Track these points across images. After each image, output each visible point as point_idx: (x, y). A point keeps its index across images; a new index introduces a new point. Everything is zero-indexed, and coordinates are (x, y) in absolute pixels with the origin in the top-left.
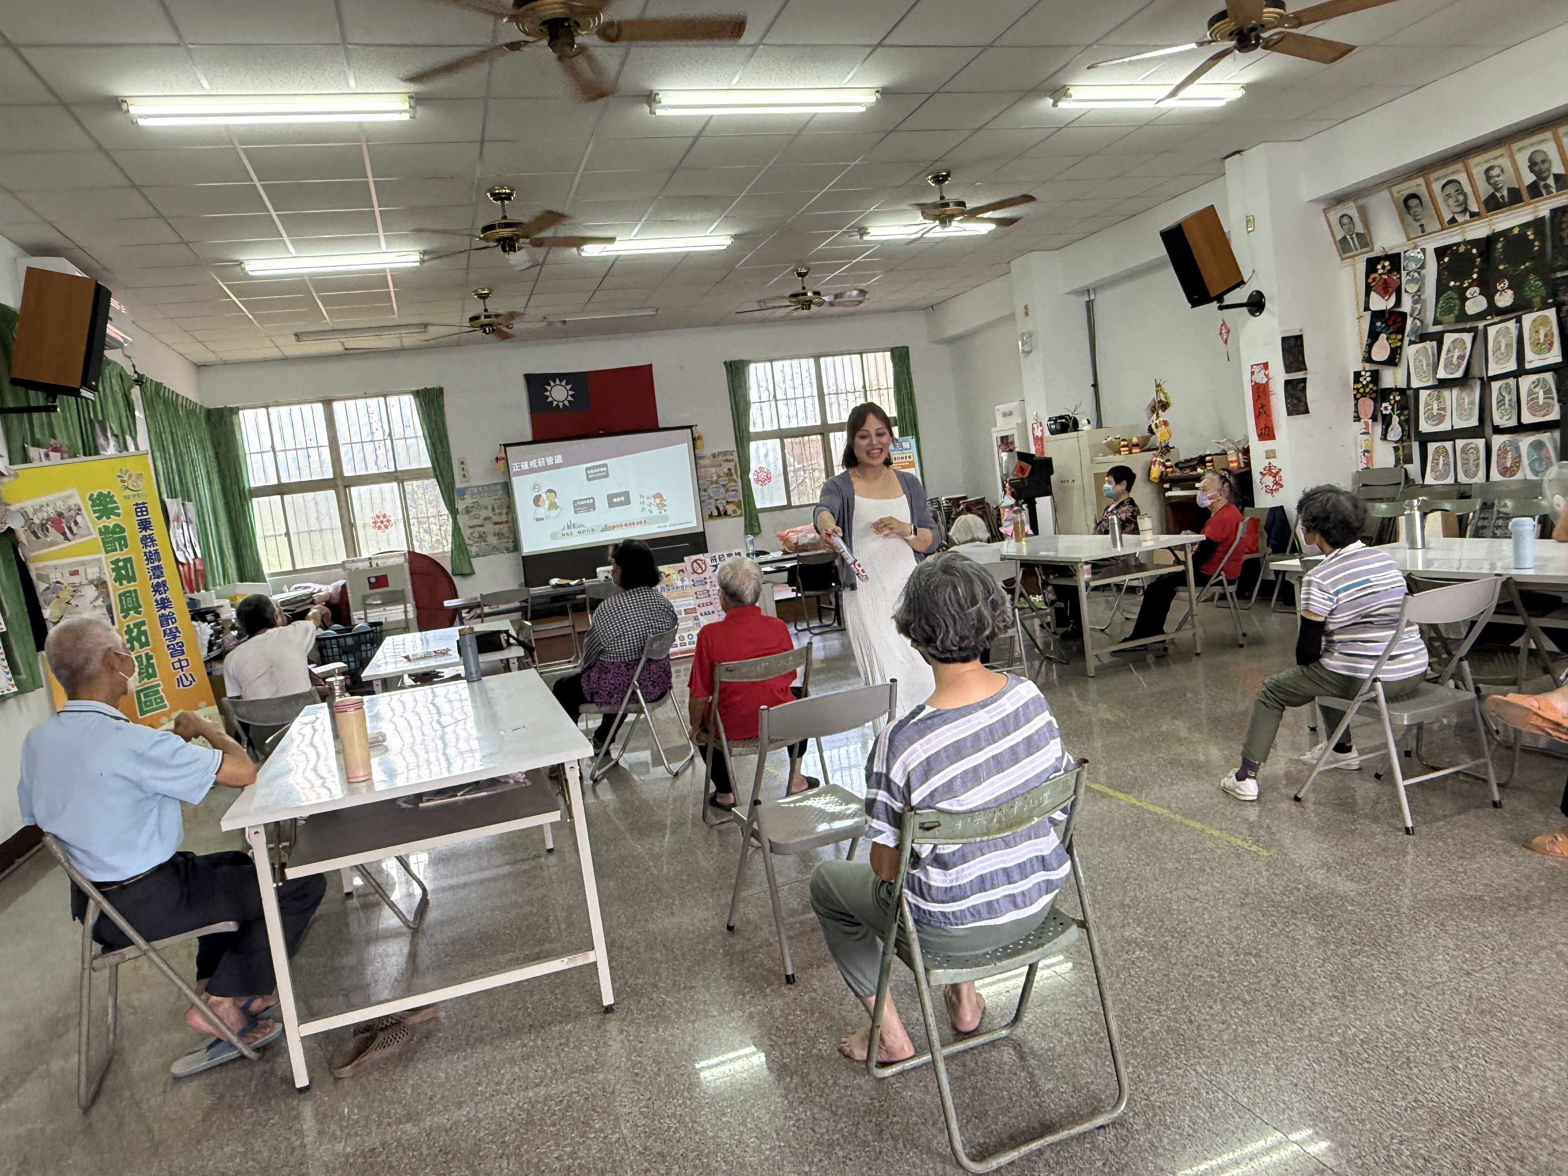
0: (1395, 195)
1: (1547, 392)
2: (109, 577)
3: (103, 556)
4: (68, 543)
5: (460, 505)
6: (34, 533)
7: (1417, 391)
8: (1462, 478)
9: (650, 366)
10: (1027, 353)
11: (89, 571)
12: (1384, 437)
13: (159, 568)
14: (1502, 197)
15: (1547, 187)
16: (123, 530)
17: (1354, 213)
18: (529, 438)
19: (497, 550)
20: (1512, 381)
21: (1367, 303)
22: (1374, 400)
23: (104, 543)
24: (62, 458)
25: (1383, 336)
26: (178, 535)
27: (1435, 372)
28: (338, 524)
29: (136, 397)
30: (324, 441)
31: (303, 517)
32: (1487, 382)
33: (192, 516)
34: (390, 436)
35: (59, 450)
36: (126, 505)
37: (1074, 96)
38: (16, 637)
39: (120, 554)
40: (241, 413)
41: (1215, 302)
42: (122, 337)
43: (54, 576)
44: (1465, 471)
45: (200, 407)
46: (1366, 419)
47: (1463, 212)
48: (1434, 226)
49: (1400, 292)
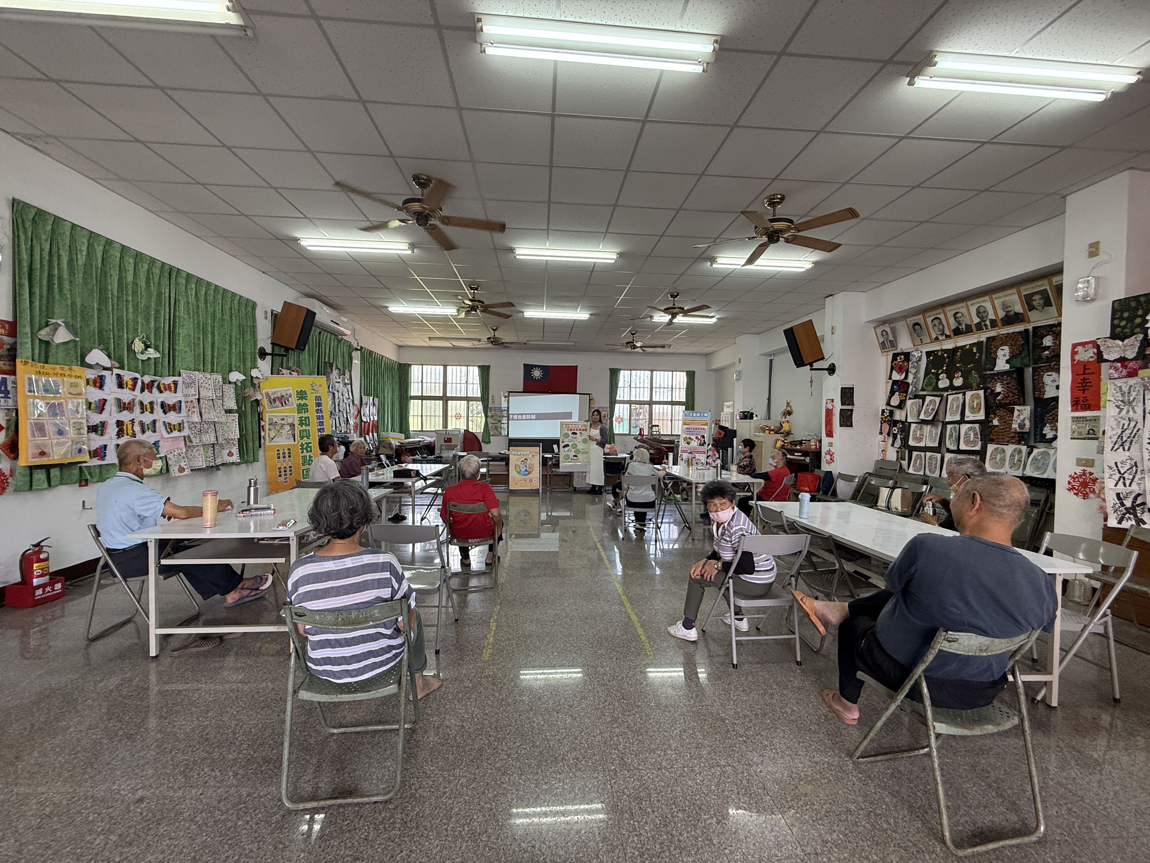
1: (975, 434)
2: (296, 423)
3: (296, 414)
4: (283, 408)
5: (489, 414)
6: (270, 402)
7: (910, 423)
8: (928, 473)
9: (577, 366)
10: (738, 380)
11: (288, 419)
12: (893, 445)
13: (322, 422)
14: (962, 328)
15: (986, 325)
16: (307, 405)
17: (888, 330)
18: (521, 390)
20: (956, 425)
21: (891, 375)
22: (890, 425)
23: (298, 410)
24: (298, 375)
25: (897, 393)
26: (365, 410)
27: (919, 415)
28: (441, 414)
29: (356, 355)
30: (442, 381)
31: (429, 410)
32: (945, 424)
33: (377, 403)
34: (467, 382)
35: (297, 371)
36: (311, 396)
37: (719, 262)
38: (249, 441)
39: (303, 415)
40: (412, 366)
41: (808, 366)
42: (346, 332)
43: (275, 420)
44: (930, 469)
45: (396, 362)
46: (885, 434)
47: (942, 334)
48: (927, 340)
49: (908, 372)
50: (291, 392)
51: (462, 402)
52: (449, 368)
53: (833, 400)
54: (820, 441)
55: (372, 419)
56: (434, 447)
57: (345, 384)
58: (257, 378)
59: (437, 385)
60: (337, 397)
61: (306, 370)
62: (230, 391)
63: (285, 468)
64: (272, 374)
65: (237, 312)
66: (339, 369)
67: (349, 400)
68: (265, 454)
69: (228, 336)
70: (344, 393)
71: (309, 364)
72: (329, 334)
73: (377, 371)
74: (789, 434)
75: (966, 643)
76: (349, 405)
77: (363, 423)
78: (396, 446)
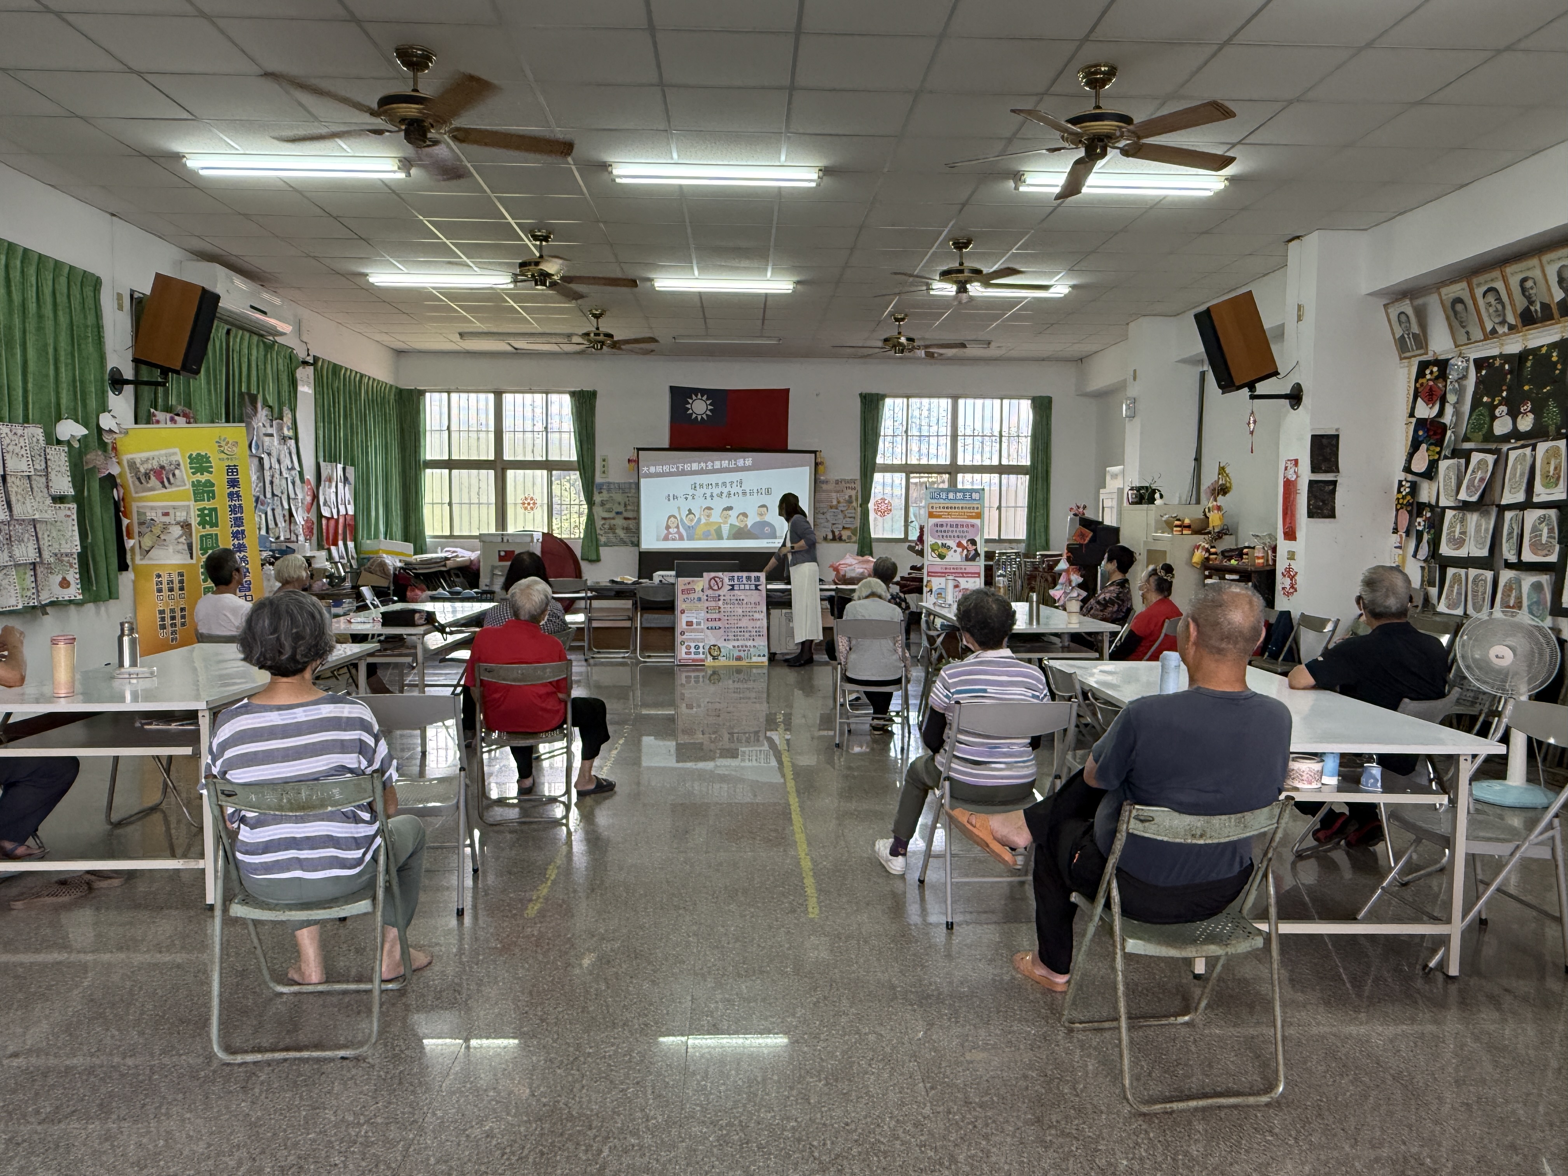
0: (1444, 297)
1: (1551, 530)
2: (194, 521)
3: (192, 503)
4: (164, 491)
5: (597, 498)
6: (139, 479)
7: (1444, 509)
8: (1470, 611)
9: (787, 391)
10: (1132, 417)
11: (178, 514)
12: (1415, 555)
13: (241, 518)
14: (1536, 311)
16: (213, 485)
17: (1410, 311)
18: (667, 446)
19: (623, 543)
20: (1517, 512)
21: (1413, 408)
22: (1410, 513)
23: (195, 494)
24: (189, 423)
25: (1424, 446)
26: (328, 493)
27: (1458, 493)
28: (493, 501)
29: (305, 375)
30: (492, 427)
31: (465, 491)
32: (1502, 509)
33: (351, 477)
34: (546, 428)
35: (185, 415)
36: (219, 466)
37: (1028, 181)
38: (98, 559)
39: (206, 504)
40: (428, 395)
41: (1246, 390)
42: (282, 327)
43: (150, 515)
44: (1474, 604)
45: (391, 386)
46: (1402, 532)
47: (1503, 322)
48: (1477, 334)
49: (1443, 401)
50: (178, 458)
51: (538, 473)
52: (508, 398)
53: (1296, 462)
54: (1274, 549)
55: (343, 511)
56: (478, 571)
57: (284, 439)
58: (111, 431)
59: (482, 435)
60: (267, 466)
61: (203, 410)
62: (59, 459)
63: (172, 611)
64: (136, 423)
65: (65, 299)
66: (270, 407)
67: (293, 472)
68: (134, 582)
69: (51, 350)
70: (282, 456)
71: (210, 400)
72: (247, 335)
73: (351, 409)
74: (1220, 535)
75: (1167, 823)
76: (293, 483)
77: (324, 522)
78: (395, 569)
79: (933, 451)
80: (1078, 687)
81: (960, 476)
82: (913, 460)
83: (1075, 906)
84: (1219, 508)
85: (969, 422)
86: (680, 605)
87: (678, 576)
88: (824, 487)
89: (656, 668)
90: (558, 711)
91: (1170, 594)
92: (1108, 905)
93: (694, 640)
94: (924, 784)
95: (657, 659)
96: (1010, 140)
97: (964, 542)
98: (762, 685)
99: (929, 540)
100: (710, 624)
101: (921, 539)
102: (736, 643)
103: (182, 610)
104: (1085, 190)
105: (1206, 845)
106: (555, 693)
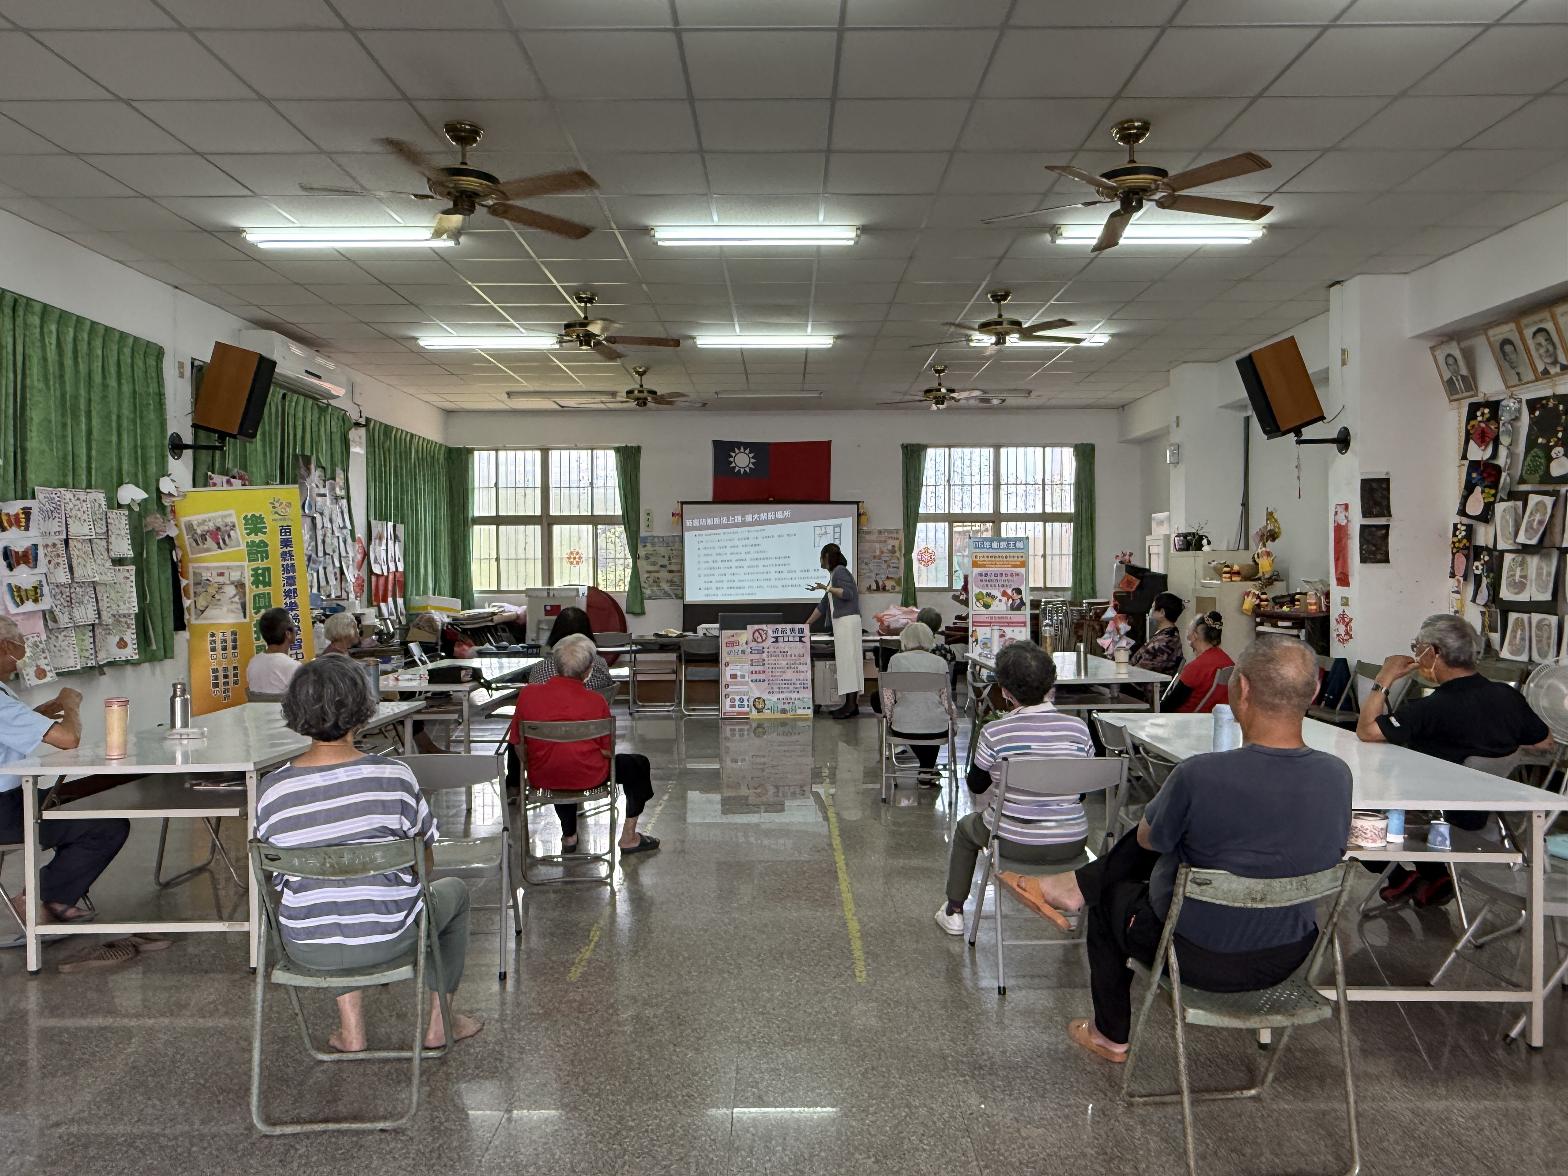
2: (248, 580)
3: (246, 563)
4: (220, 551)
5: (642, 552)
6: (196, 541)
7: (1502, 552)
8: (1536, 657)
9: (830, 442)
10: (1176, 463)
11: (232, 574)
12: (1474, 600)
13: (293, 578)
16: (266, 545)
17: (1457, 353)
18: (710, 499)
19: (667, 595)
21: (1465, 451)
22: (1467, 557)
23: (249, 554)
24: (244, 485)
25: (1478, 489)
26: (378, 551)
28: (539, 555)
29: (358, 436)
30: (538, 483)
31: (512, 547)
33: (401, 536)
34: (591, 484)
35: (241, 478)
36: (272, 526)
37: (1065, 234)
38: (154, 618)
39: (260, 564)
40: (476, 453)
41: (1292, 435)
42: (336, 390)
43: (206, 575)
44: (1539, 650)
45: (441, 445)
46: (1459, 577)
47: (1555, 363)
48: (1529, 375)
49: (1496, 442)
50: (234, 519)
51: (584, 527)
52: (554, 455)
53: (1346, 507)
54: (1327, 595)
55: (392, 568)
56: (524, 625)
57: (336, 499)
58: (170, 495)
59: (529, 491)
60: (319, 525)
61: (259, 475)
62: (120, 522)
63: (226, 669)
64: (194, 486)
65: (129, 370)
66: (324, 468)
67: (345, 531)
68: (188, 641)
69: (114, 417)
70: (334, 516)
71: (265, 462)
72: (302, 398)
73: (401, 468)
74: (1271, 581)
75: (1225, 886)
76: (345, 542)
77: (374, 579)
78: (443, 624)
79: (976, 500)
80: (1129, 741)
81: (1004, 525)
82: (956, 510)
83: (1131, 973)
84: (1268, 554)
85: (1012, 469)
86: (724, 657)
87: (722, 628)
88: (868, 537)
89: (699, 722)
90: (601, 769)
91: (1219, 642)
92: (1166, 972)
93: (737, 693)
94: (972, 843)
95: (703, 712)
96: (1045, 195)
97: (1009, 591)
98: (807, 737)
99: (974, 590)
100: (755, 677)
101: (965, 588)
102: (781, 696)
103: (235, 668)
104: (1122, 241)
105: (1267, 909)
106: (598, 750)
